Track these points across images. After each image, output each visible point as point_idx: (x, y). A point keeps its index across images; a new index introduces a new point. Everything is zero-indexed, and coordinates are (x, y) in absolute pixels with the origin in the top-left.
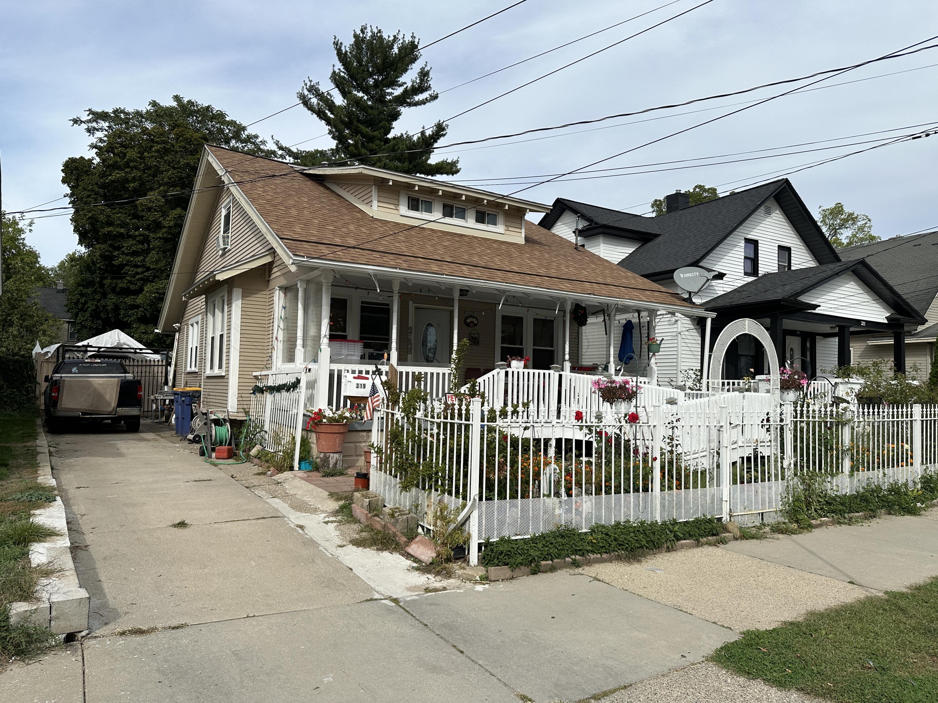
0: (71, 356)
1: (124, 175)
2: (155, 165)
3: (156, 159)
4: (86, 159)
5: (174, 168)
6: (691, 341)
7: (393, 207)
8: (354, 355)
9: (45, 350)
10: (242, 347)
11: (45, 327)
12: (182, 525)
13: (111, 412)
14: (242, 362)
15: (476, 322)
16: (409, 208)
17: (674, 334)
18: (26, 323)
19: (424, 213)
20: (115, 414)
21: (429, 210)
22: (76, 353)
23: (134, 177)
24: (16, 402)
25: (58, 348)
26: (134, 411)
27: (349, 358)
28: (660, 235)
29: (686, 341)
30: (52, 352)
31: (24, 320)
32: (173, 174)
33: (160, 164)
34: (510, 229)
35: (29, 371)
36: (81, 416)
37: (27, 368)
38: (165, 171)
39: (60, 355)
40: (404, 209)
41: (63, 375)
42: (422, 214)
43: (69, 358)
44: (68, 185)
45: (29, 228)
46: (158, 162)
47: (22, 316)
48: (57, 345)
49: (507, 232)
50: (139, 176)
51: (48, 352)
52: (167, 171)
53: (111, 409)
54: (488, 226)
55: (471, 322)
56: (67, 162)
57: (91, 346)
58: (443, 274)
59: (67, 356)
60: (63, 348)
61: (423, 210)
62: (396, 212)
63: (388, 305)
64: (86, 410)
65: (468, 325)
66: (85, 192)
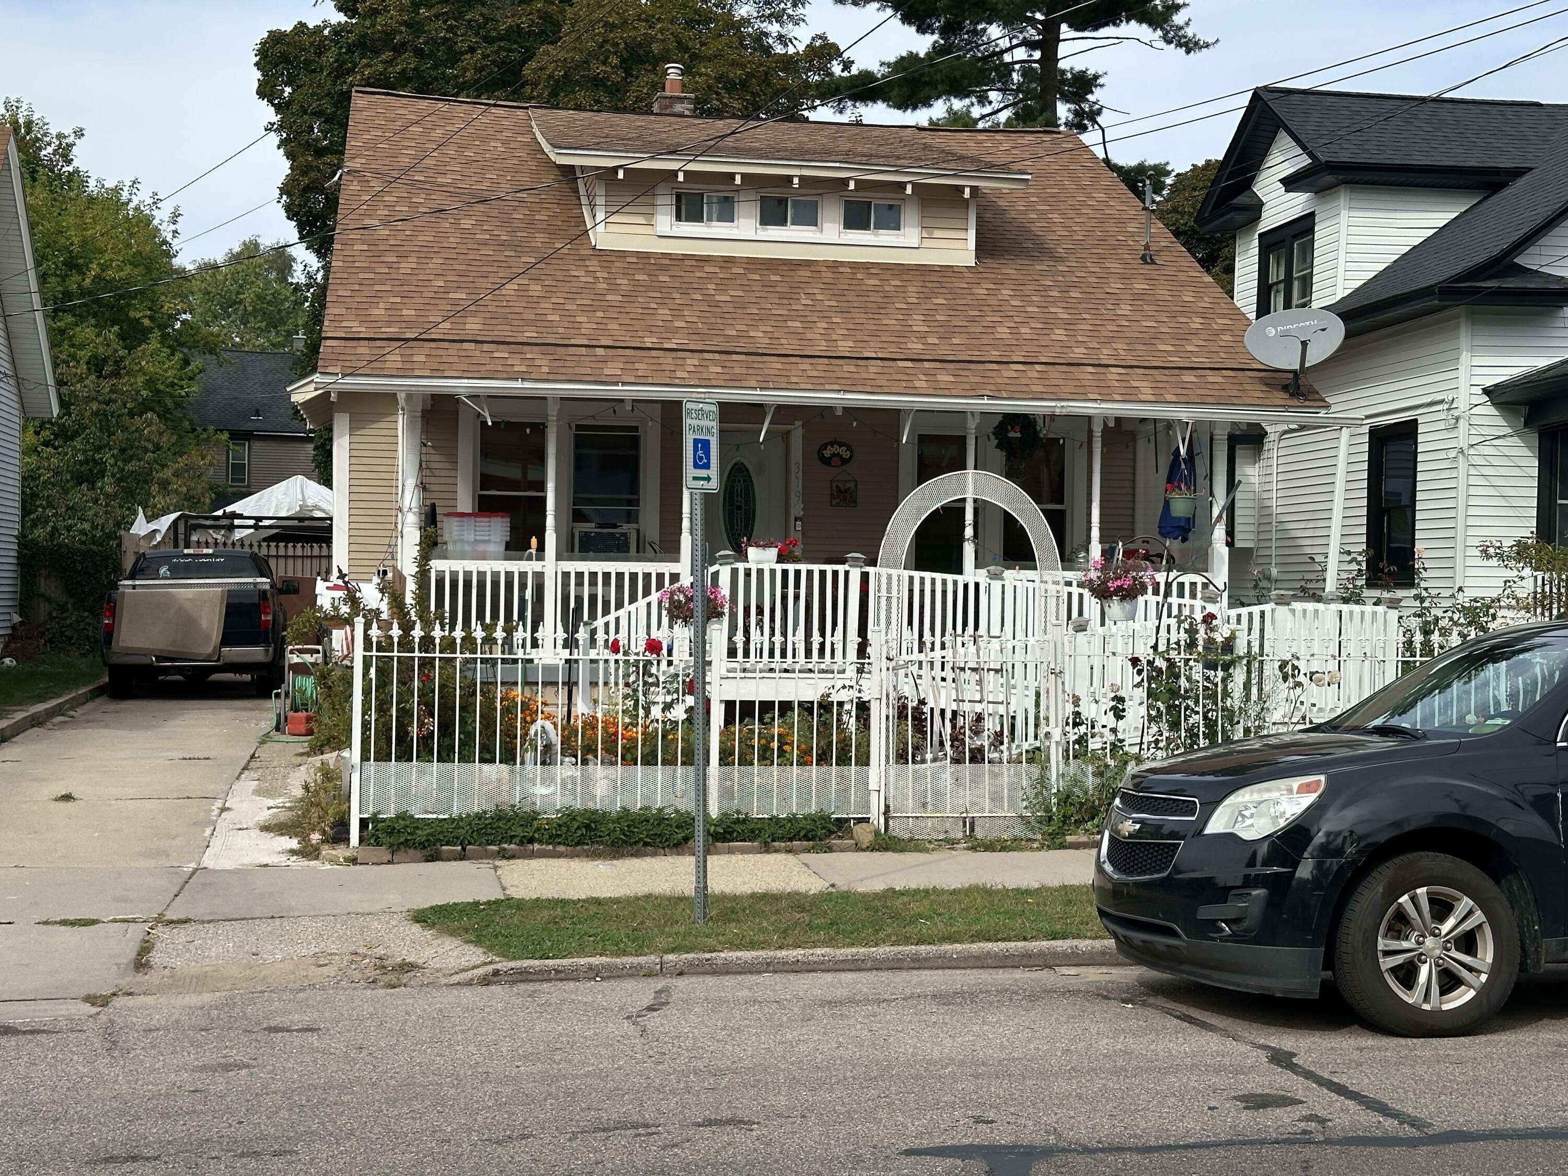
0: (203, 540)
1: (380, 68)
2: (444, 38)
3: (445, 22)
4: (311, 26)
5: (488, 40)
6: (1504, 471)
7: (641, 220)
8: (489, 541)
9: (152, 526)
10: (353, 526)
11: (168, 473)
12: (68, 798)
13: (210, 655)
14: (353, 555)
15: (846, 455)
16: (679, 218)
17: (1452, 454)
18: (130, 467)
19: (714, 223)
20: (218, 660)
21: (727, 216)
22: (211, 531)
23: (404, 71)
24: (87, 638)
25: (175, 522)
26: (256, 653)
27: (481, 548)
28: (1531, 169)
29: (1486, 471)
30: (163, 532)
31: (127, 461)
32: (485, 56)
33: (455, 34)
34: (937, 234)
35: (110, 573)
36: (156, 664)
37: (107, 567)
38: (467, 52)
39: (181, 537)
40: (665, 222)
41: (137, 582)
42: (710, 227)
43: (198, 542)
44: (271, 102)
45: (172, 227)
46: (450, 29)
47: (123, 451)
48: (173, 516)
49: (927, 243)
50: (415, 69)
51: (155, 531)
52: (472, 50)
53: (209, 650)
54: (877, 235)
55: (833, 455)
56: (264, 43)
57: (241, 516)
58: (616, 384)
59: (194, 538)
60: (186, 522)
61: (715, 216)
62: (647, 230)
63: (636, 429)
64: (162, 651)
65: (826, 461)
66: (306, 117)
